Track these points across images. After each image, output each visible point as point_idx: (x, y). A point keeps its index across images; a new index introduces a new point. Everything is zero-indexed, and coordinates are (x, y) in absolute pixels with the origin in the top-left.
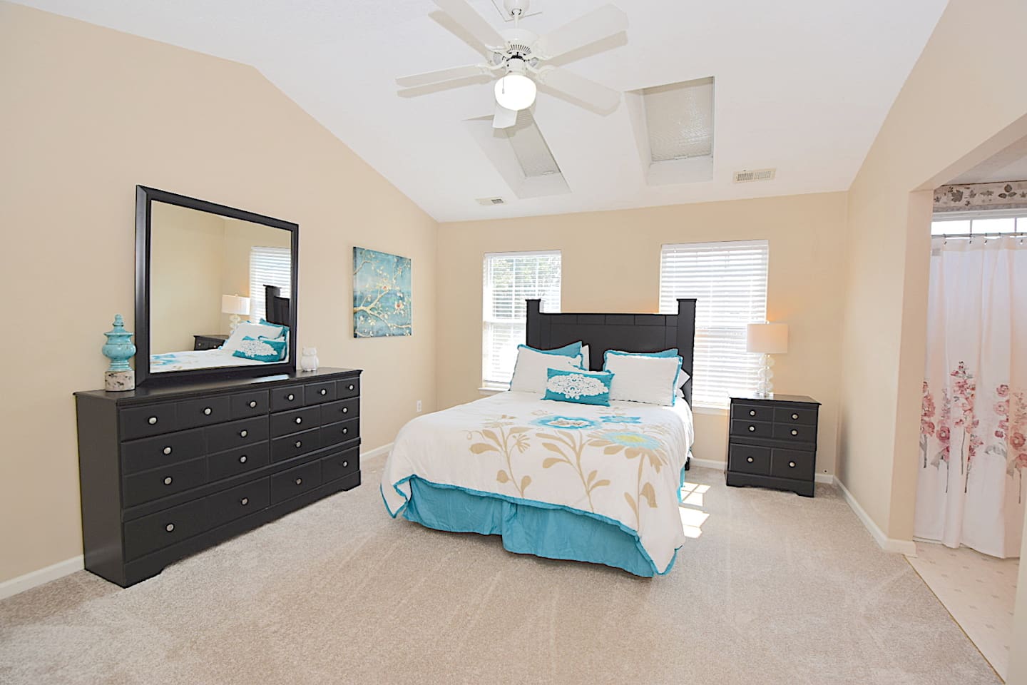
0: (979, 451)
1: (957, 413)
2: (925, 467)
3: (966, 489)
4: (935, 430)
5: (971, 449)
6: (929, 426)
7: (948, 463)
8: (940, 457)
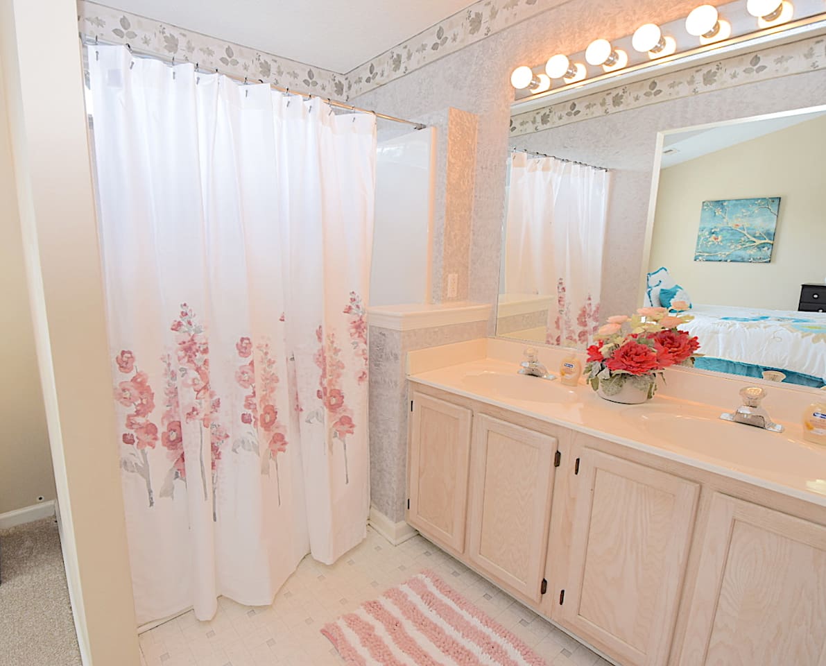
0: (225, 450)
1: (188, 397)
2: (151, 504)
3: (214, 515)
4: (159, 435)
5: (214, 449)
6: (147, 433)
7: (185, 481)
8: (174, 475)
